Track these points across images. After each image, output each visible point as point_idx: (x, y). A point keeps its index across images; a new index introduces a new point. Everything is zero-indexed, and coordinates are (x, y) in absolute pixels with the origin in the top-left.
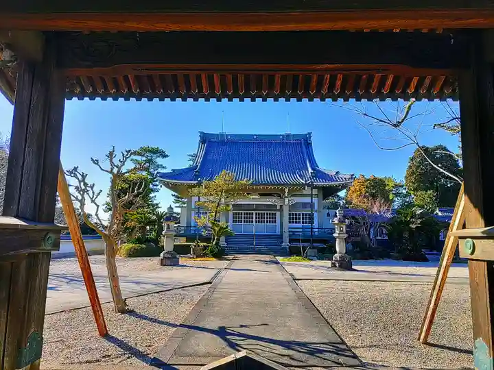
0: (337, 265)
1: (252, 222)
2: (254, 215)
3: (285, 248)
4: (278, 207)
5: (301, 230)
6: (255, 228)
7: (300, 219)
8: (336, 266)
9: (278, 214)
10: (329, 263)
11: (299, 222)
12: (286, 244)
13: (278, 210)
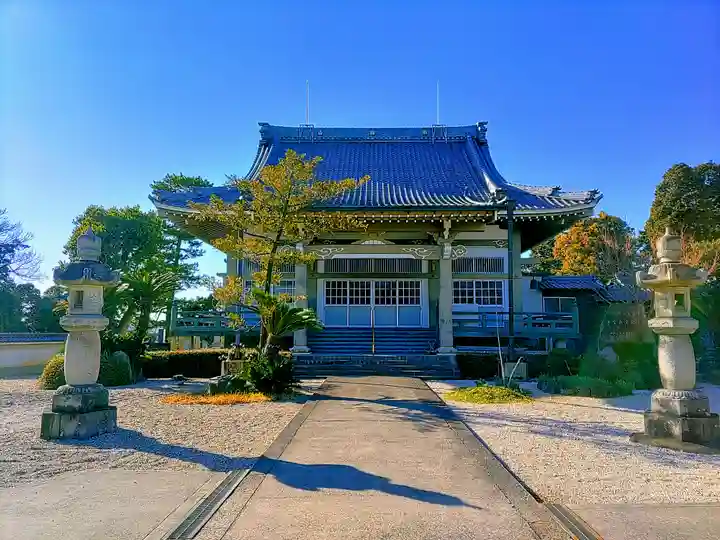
0: (677, 430)
1: (368, 302)
2: (373, 285)
3: (447, 358)
4: (425, 269)
5: (476, 317)
6: (373, 314)
7: (471, 293)
8: (669, 435)
9: (424, 283)
10: (636, 422)
11: (471, 301)
12: (447, 349)
13: (424, 276)
